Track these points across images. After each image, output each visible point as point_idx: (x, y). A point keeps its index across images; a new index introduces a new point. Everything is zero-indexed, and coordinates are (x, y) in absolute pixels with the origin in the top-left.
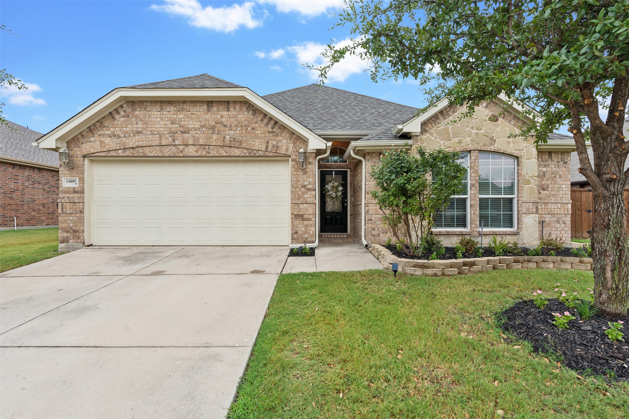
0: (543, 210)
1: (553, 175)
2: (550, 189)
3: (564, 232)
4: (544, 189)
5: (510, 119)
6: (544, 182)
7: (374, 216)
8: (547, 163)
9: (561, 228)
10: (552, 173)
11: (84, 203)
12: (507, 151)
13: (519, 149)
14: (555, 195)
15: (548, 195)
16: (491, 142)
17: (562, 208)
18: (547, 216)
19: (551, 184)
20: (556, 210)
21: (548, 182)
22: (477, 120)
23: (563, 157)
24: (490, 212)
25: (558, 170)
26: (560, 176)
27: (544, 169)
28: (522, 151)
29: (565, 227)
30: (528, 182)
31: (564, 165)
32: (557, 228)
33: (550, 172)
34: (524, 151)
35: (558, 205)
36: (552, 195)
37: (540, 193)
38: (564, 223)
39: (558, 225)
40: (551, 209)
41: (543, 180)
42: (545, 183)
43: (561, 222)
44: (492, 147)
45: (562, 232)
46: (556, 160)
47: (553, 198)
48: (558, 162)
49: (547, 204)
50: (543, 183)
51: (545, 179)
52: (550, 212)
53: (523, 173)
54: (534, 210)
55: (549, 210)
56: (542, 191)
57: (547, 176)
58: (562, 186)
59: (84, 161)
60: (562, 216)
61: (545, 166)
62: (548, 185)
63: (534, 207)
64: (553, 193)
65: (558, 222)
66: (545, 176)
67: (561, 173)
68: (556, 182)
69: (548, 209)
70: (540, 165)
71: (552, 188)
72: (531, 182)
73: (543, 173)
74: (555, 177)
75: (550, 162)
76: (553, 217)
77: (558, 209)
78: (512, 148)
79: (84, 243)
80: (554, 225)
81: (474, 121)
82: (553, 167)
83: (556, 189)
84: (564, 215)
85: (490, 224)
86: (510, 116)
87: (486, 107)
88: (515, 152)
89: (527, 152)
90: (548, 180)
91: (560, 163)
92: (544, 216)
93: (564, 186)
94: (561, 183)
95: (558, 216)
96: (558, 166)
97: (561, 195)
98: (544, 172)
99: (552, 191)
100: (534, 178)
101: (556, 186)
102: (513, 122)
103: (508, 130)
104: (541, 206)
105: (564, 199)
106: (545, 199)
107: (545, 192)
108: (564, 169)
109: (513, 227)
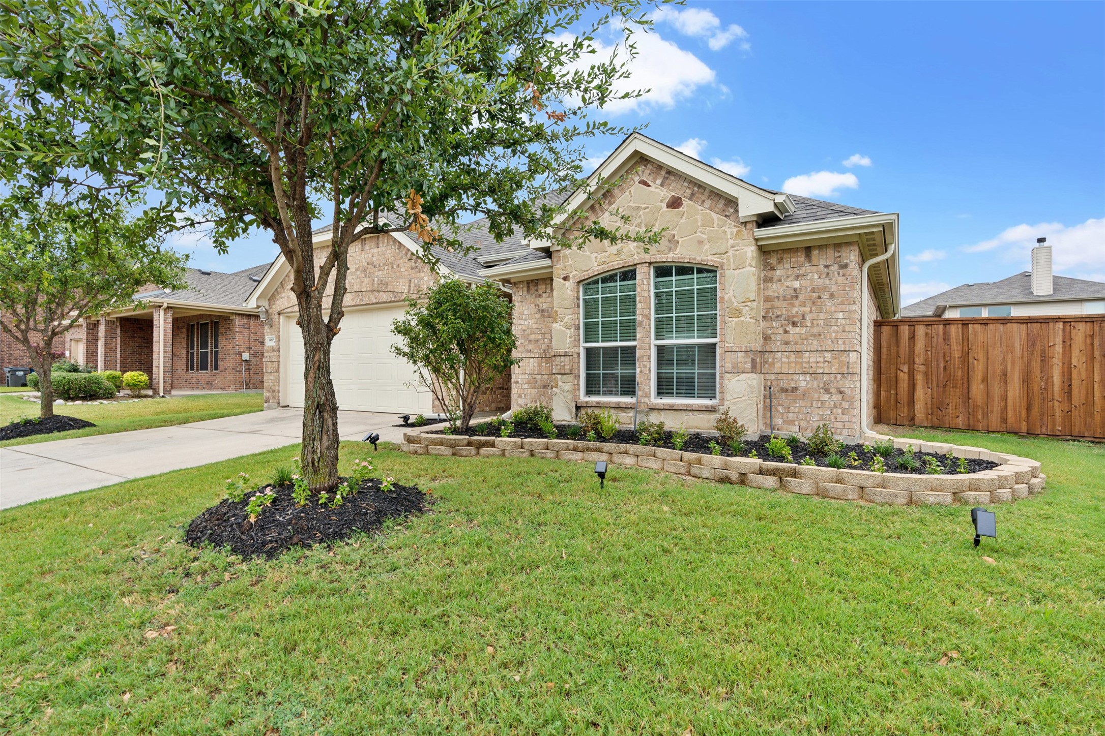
0: (793, 365)
1: (815, 295)
2: (809, 324)
3: (840, 411)
4: (794, 324)
5: (703, 198)
6: (795, 310)
7: (520, 376)
8: (802, 271)
9: (832, 403)
10: (813, 290)
11: (279, 362)
12: (695, 259)
13: (719, 251)
14: (820, 335)
15: (804, 336)
16: (670, 245)
17: (835, 362)
18: (802, 377)
19: (811, 312)
20: (822, 365)
21: (803, 309)
22: (647, 210)
23: (837, 254)
24: (675, 371)
25: (828, 282)
26: (832, 296)
27: (796, 284)
28: (725, 256)
29: (843, 400)
30: (738, 313)
31: (841, 272)
32: (823, 402)
33: (809, 289)
34: (730, 254)
35: (826, 354)
36: (814, 335)
37: (786, 332)
38: (841, 392)
39: (826, 397)
40: (809, 362)
41: (793, 305)
42: (797, 312)
43: (833, 391)
44: (671, 255)
45: (835, 411)
46: (822, 262)
47: (815, 342)
48: (827, 267)
49: (800, 354)
50: (794, 312)
51: (797, 303)
52: (807, 370)
53: (726, 297)
54: (748, 366)
55: (804, 365)
56: (790, 328)
57: (800, 297)
58: (836, 316)
59: (279, 318)
60: (836, 378)
61: (797, 277)
62: (803, 316)
63: (749, 360)
64: (815, 330)
65: (827, 391)
66: (797, 297)
67: (834, 288)
68: (821, 308)
69: (802, 363)
70: (788, 277)
71: (812, 321)
72: (744, 312)
73: (792, 292)
74: (820, 297)
75: (809, 269)
76: (816, 379)
77: (826, 364)
78: (706, 250)
79: (279, 403)
80: (816, 395)
81: (641, 213)
82: (816, 277)
83: (822, 323)
84: (839, 376)
85: (675, 391)
86: (702, 194)
87: (662, 185)
88: (712, 258)
89: (734, 256)
90: (803, 304)
91: (832, 268)
92: (796, 377)
93: (841, 315)
94: (833, 309)
95: (826, 377)
96: (828, 274)
97: (834, 334)
98: (795, 290)
99: (812, 326)
100: (749, 304)
101: (822, 316)
102: (708, 203)
103: (699, 220)
104: (788, 357)
105: (840, 342)
106: (796, 343)
107: (797, 330)
108: (841, 279)
109: (714, 397)
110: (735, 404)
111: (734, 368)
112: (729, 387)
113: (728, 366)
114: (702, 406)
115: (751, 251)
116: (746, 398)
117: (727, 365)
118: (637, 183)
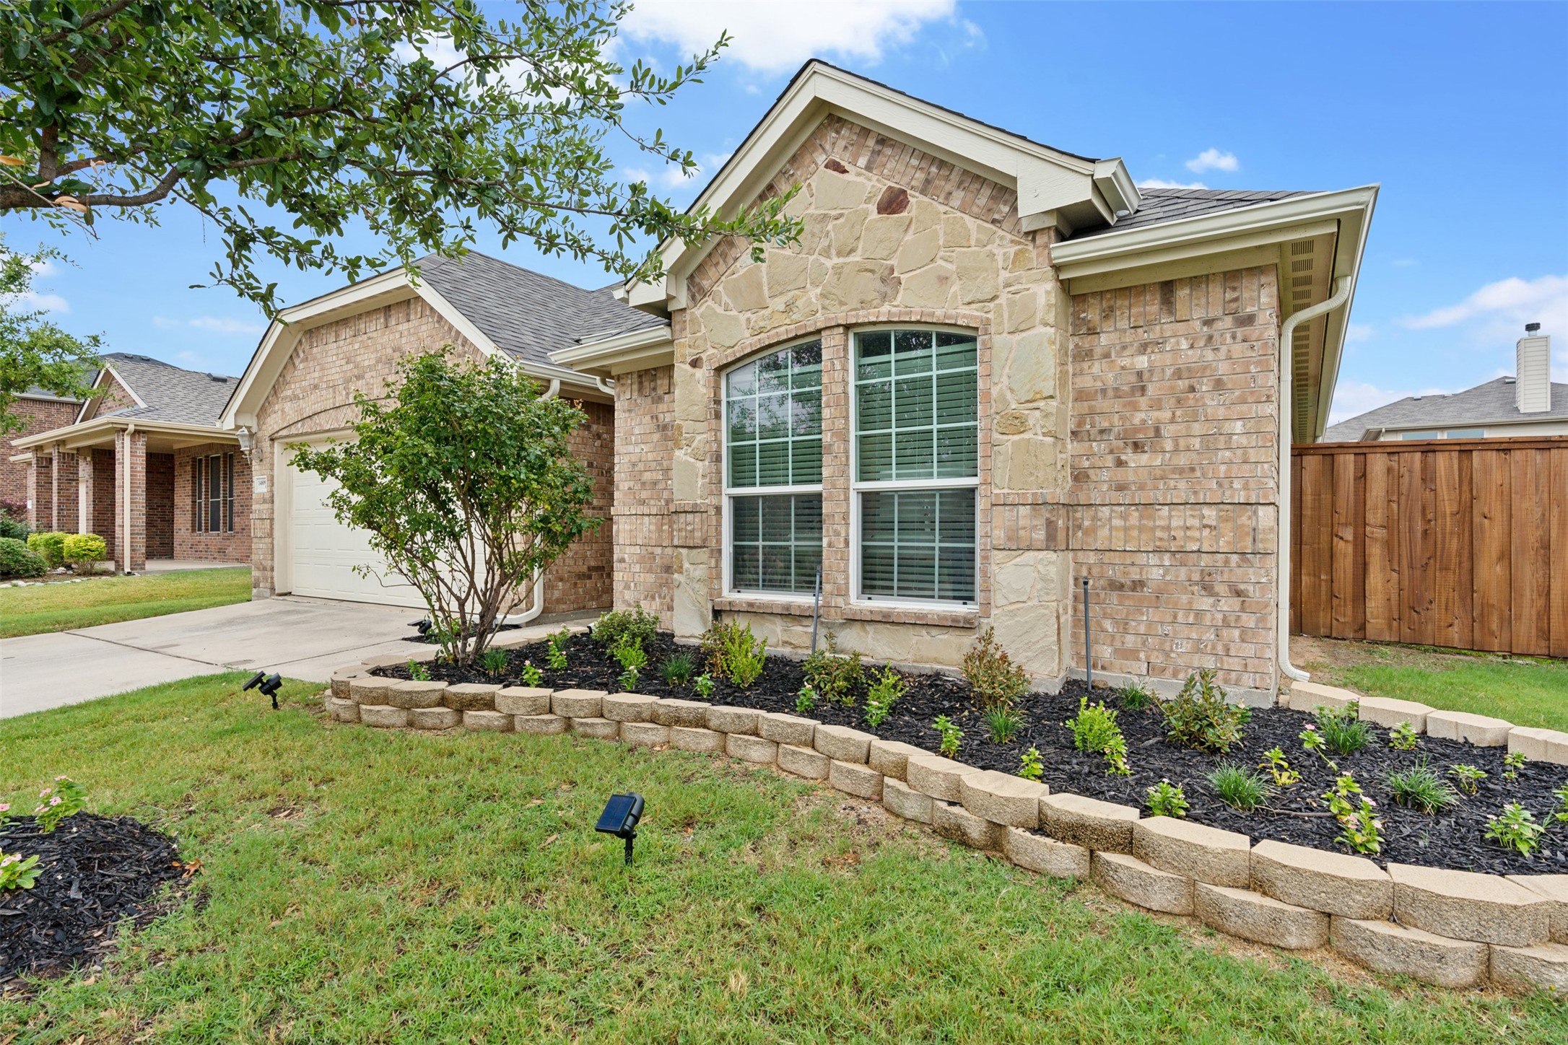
0: (1135, 533)
1: (1182, 384)
2: (1168, 446)
3: (1236, 633)
4: (1137, 447)
5: (948, 187)
6: (1138, 418)
7: (628, 549)
8: (1155, 334)
9: (1220, 616)
10: (1178, 374)
11: (272, 520)
12: (933, 314)
13: (980, 297)
14: (1193, 470)
15: (1158, 473)
16: (884, 289)
17: (1226, 528)
18: (1153, 560)
19: (1173, 420)
20: (1197, 534)
21: (1155, 414)
22: (842, 220)
23: (1230, 295)
24: (896, 543)
25: (1209, 355)
26: (1219, 385)
27: (1142, 362)
28: (992, 305)
29: (1243, 610)
30: (1017, 424)
31: (1240, 333)
32: (1199, 614)
33: (1169, 372)
34: (1002, 300)
35: (1206, 511)
36: (1181, 471)
37: (1120, 463)
38: (1238, 593)
39: (1205, 603)
40: (1168, 528)
41: (1136, 409)
42: (1143, 422)
43: (1221, 589)
44: (886, 308)
45: (1225, 632)
46: (1198, 313)
47: (1182, 485)
48: (1208, 322)
49: (1150, 510)
50: (1136, 421)
51: (1143, 402)
52: (1164, 545)
53: (995, 392)
54: (1040, 535)
55: (1159, 534)
56: (1129, 456)
57: (1151, 390)
58: (1227, 427)
59: (272, 446)
60: (1227, 562)
61: (1143, 348)
62: (1157, 430)
63: (1041, 522)
64: (1183, 460)
65: (1208, 589)
66: (1143, 389)
67: (1223, 368)
68: (1196, 413)
69: (1153, 529)
70: (1124, 348)
71: (1176, 440)
72: (1031, 422)
73: (1133, 379)
74: (1192, 389)
75: (1169, 330)
76: (1183, 564)
77: (1206, 532)
78: (955, 296)
79: (273, 589)
80: (1184, 598)
81: (830, 227)
82: (1184, 345)
83: (1196, 443)
84: (1235, 558)
85: (895, 584)
86: (947, 179)
87: (869, 168)
88: (966, 310)
89: (1011, 304)
90: (1157, 405)
91: (1219, 325)
92: (1141, 559)
93: (1238, 427)
94: (1221, 412)
95: (1205, 560)
96: (1210, 338)
97: (1223, 468)
98: (1140, 374)
99: (1176, 450)
100: (1041, 404)
101: (1197, 428)
102: (958, 196)
103: (941, 234)
104: (1124, 517)
105: (1237, 485)
106: (1142, 487)
107: (1144, 458)
108: (1238, 349)
109: (972, 599)
110: (1012, 614)
111: (1009, 539)
112: (1000, 578)
113: (999, 535)
114: (945, 618)
115: (1044, 292)
116: (1035, 602)
117: (996, 532)
118: (822, 167)
